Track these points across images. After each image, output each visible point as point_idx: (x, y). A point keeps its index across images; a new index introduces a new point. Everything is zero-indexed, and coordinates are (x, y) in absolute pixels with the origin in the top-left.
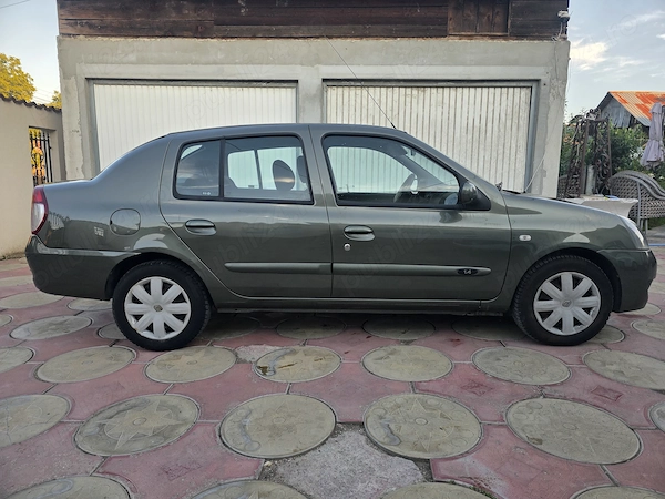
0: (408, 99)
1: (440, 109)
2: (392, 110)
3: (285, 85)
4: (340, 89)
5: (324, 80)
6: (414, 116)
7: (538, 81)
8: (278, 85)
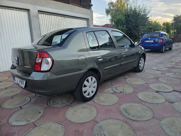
0: (62, 20)
1: (70, 24)
2: (59, 23)
3: (23, 10)
4: (43, 15)
5: (39, 11)
6: (64, 25)
7: (88, 19)
8: (20, 10)
